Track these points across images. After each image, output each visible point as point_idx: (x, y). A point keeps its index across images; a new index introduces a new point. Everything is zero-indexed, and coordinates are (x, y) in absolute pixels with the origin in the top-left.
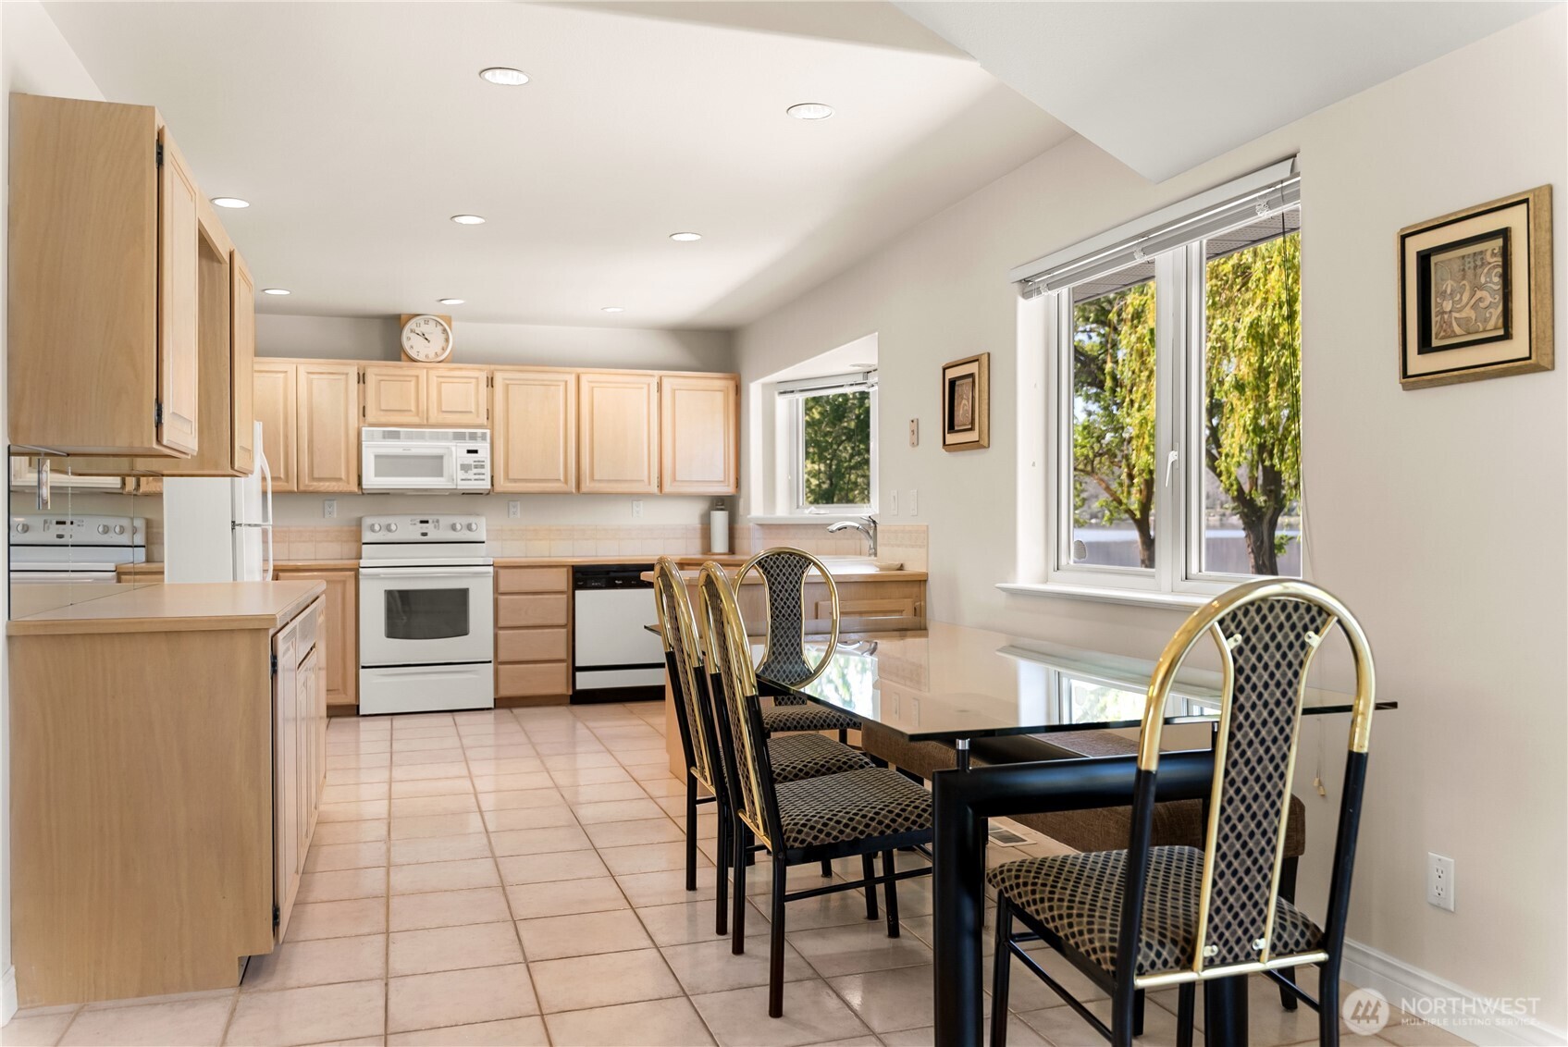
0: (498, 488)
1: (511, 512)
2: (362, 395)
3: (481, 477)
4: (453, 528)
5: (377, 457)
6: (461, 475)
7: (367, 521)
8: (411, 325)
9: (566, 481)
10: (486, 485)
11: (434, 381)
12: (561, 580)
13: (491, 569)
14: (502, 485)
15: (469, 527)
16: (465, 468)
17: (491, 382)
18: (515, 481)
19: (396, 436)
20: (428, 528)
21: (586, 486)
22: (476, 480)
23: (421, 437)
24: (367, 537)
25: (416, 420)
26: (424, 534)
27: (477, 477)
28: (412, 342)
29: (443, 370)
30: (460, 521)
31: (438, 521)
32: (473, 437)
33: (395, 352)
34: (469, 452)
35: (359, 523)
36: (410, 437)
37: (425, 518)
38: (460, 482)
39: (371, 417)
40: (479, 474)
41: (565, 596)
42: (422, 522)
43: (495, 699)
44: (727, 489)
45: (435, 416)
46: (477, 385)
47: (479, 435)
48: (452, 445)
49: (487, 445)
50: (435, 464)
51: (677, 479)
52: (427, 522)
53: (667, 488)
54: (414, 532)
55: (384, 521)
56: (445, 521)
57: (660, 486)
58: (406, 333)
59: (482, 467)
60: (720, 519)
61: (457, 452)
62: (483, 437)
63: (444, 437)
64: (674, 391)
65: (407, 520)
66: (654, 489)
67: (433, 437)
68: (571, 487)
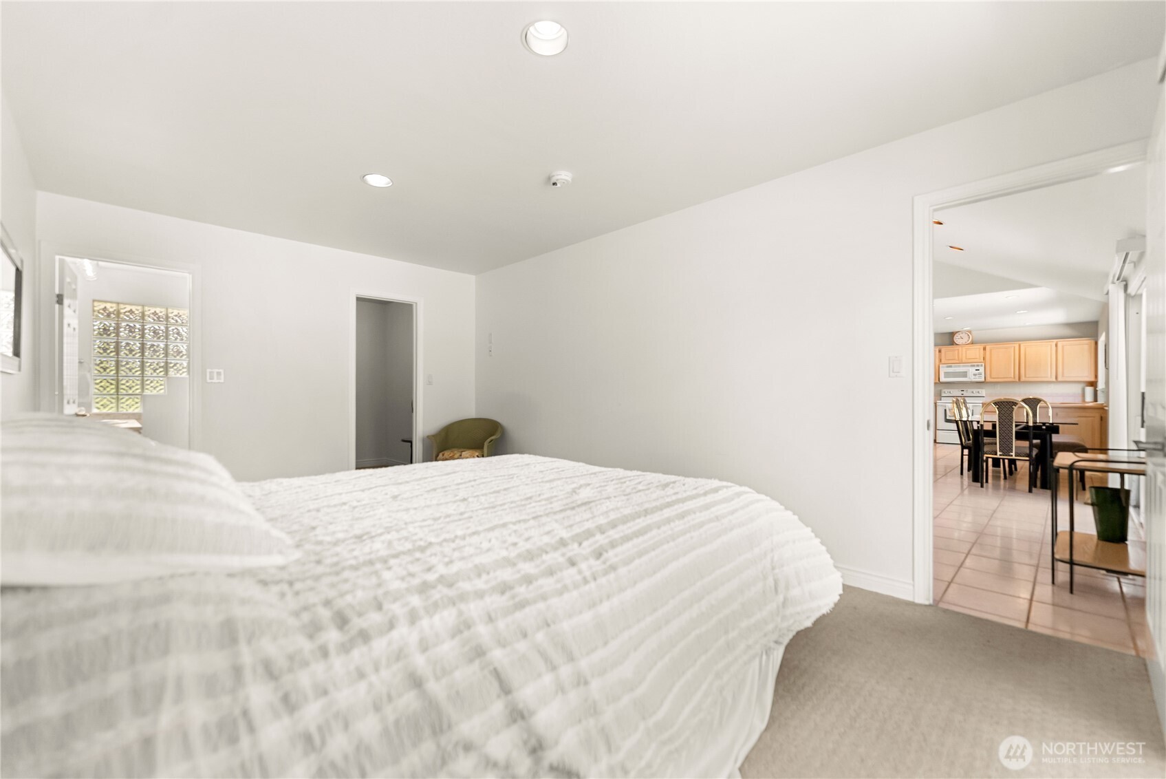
0: (987, 381)
1: (995, 388)
2: (940, 356)
3: (981, 377)
4: (973, 392)
5: (945, 373)
6: (974, 377)
7: (944, 390)
8: (957, 334)
9: (1014, 378)
10: (983, 380)
11: (964, 350)
14: (989, 379)
15: (978, 392)
16: (975, 375)
17: (985, 349)
18: (993, 378)
19: (951, 367)
21: (1023, 379)
22: (979, 378)
23: (959, 366)
24: (943, 395)
25: (958, 362)
26: (962, 394)
28: (957, 339)
29: (967, 347)
30: (975, 391)
31: (967, 391)
32: (978, 366)
33: (952, 343)
34: (976, 370)
35: (941, 391)
36: (955, 367)
38: (973, 379)
39: (943, 361)
42: (962, 391)
44: (1092, 379)
45: (964, 360)
46: (980, 350)
47: (980, 365)
48: (970, 368)
49: (983, 368)
50: (965, 374)
51: (1065, 376)
53: (1060, 379)
54: (958, 394)
55: (949, 390)
56: (970, 390)
57: (1056, 378)
58: (955, 337)
59: (981, 374)
60: (1089, 390)
61: (972, 370)
62: (982, 365)
63: (968, 366)
64: (1063, 347)
65: (957, 390)
66: (1054, 380)
67: (964, 366)
68: (1017, 379)
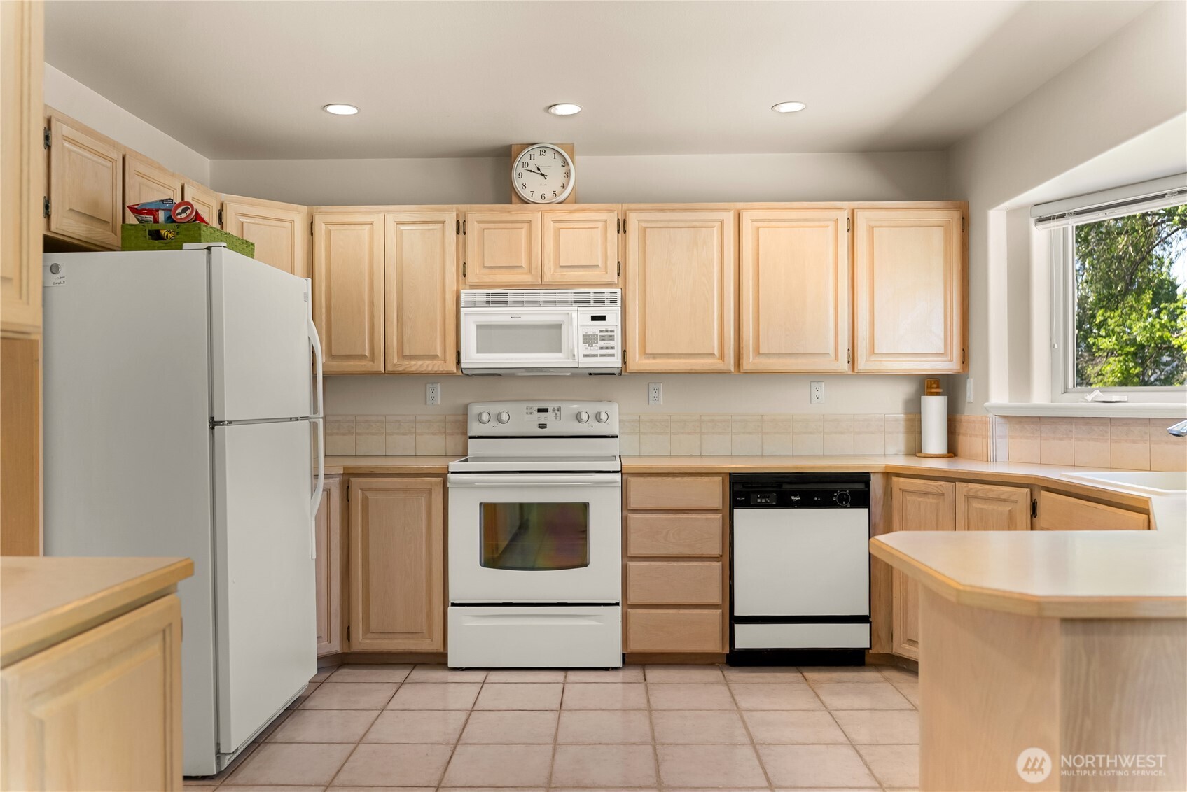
0: (632, 366)
1: (652, 398)
2: (462, 249)
3: (610, 351)
4: (578, 417)
5: (479, 327)
6: (584, 349)
7: (475, 409)
8: (524, 157)
9: (722, 357)
10: (616, 362)
11: (549, 226)
12: (714, 494)
13: (618, 477)
14: (637, 362)
15: (598, 417)
16: (589, 340)
17: (622, 226)
18: (654, 356)
19: (500, 299)
20: (546, 418)
21: (749, 362)
22: (602, 355)
23: (533, 300)
24: (475, 429)
25: (527, 279)
26: (543, 426)
27: (604, 352)
28: (525, 182)
29: (562, 213)
30: (587, 409)
31: (559, 410)
32: (599, 298)
33: (506, 194)
34: (594, 318)
35: (466, 407)
36: (519, 300)
37: (543, 405)
38: (582, 359)
39: (471, 278)
40: (607, 348)
41: (719, 516)
42: (540, 410)
43: (624, 655)
44: (947, 365)
45: (551, 274)
46: (606, 229)
47: (607, 296)
48: (573, 309)
49: (617, 309)
50: (552, 335)
51: (876, 352)
52: (546, 410)
53: (862, 365)
54: (529, 423)
55: (495, 408)
56: (569, 409)
57: (852, 361)
58: (517, 168)
59: (611, 338)
60: (935, 407)
61: (578, 319)
62: (613, 301)
63: (563, 300)
64: (871, 229)
65: (523, 407)
66: (844, 366)
67: (551, 300)
68: (730, 364)
